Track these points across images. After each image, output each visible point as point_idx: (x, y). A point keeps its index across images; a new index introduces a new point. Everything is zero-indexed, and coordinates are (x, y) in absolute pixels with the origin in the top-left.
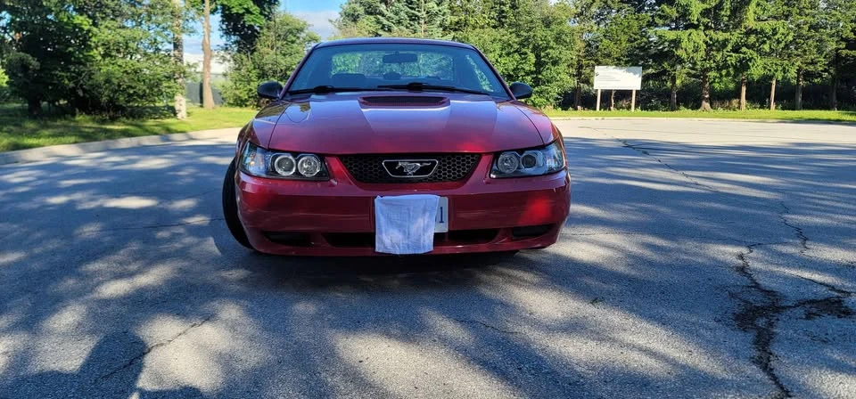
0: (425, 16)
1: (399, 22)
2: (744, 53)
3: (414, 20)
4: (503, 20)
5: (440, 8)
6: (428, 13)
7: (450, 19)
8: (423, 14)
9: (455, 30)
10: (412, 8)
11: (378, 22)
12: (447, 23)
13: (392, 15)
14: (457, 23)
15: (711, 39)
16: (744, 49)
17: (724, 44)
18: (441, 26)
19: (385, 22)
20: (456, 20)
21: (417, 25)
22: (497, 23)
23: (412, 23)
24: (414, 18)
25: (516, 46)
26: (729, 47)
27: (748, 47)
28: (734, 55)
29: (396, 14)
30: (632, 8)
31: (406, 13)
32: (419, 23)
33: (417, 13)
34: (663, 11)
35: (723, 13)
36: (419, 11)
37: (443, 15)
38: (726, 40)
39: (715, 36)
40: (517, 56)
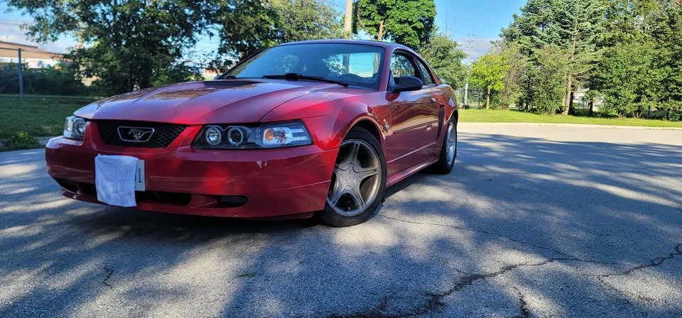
0: (577, 34)
3: (565, 38)
5: (593, 26)
6: (580, 31)
7: (604, 36)
8: (576, 32)
9: (610, 46)
10: (565, 28)
11: (532, 41)
12: (601, 40)
13: (545, 34)
14: (611, 39)
18: (593, 42)
19: (539, 40)
20: (611, 36)
21: (568, 42)
23: (563, 40)
24: (566, 36)
25: (668, 59)
29: (549, 34)
31: (560, 32)
32: (571, 40)
33: (569, 32)
36: (571, 30)
37: (595, 33)
40: (668, 68)
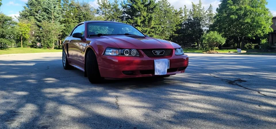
0: (53, 18)
1: (44, 19)
2: (151, 34)
4: (81, 20)
7: (62, 19)
8: (53, 17)
9: (64, 23)
10: (49, 15)
12: (61, 20)
14: (65, 21)
15: (143, 29)
16: (151, 33)
17: (146, 31)
18: (59, 21)
19: (38, 19)
20: (64, 19)
21: (51, 21)
22: (78, 22)
23: (49, 20)
24: (49, 18)
26: (147, 32)
27: (152, 32)
28: (149, 34)
29: (42, 16)
30: (121, 19)
31: (47, 16)
32: (51, 20)
33: (51, 17)
34: (130, 21)
35: (146, 22)
38: (147, 30)
39: (144, 29)
